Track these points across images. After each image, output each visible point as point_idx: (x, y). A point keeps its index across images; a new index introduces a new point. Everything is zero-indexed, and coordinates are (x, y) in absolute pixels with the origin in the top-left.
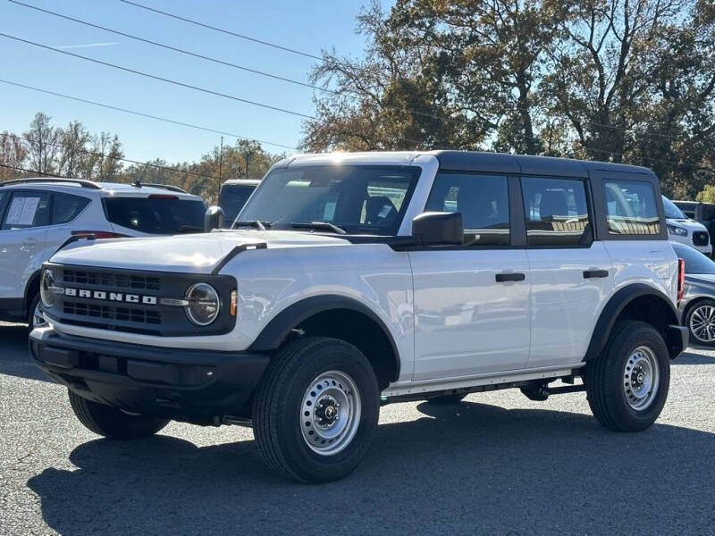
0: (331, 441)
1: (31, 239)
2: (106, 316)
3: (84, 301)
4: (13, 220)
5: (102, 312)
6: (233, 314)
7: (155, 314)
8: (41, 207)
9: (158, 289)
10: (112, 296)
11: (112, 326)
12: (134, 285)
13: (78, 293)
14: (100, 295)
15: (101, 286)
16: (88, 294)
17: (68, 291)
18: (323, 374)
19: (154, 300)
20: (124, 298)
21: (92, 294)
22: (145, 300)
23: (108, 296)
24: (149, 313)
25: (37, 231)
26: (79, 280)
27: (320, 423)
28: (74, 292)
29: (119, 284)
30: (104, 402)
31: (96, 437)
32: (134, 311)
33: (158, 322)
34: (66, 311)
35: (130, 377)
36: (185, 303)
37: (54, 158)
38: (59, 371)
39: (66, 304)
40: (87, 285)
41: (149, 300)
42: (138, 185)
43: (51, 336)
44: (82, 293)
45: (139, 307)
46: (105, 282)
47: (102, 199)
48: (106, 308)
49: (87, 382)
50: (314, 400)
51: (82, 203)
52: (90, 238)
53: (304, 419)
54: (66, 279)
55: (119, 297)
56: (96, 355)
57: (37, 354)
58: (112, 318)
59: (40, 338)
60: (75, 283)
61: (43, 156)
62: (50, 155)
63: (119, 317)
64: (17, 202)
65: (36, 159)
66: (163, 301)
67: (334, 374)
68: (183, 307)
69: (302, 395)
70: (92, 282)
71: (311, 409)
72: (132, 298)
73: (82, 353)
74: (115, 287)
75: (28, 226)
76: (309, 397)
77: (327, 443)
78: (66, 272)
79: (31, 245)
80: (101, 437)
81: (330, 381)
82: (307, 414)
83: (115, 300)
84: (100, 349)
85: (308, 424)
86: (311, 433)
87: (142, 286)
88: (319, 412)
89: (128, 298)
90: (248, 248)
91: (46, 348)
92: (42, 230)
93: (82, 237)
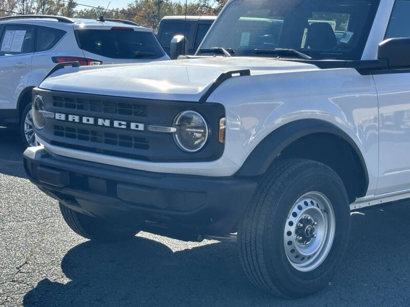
0: (309, 257)
1: (21, 63)
2: (94, 140)
3: (73, 126)
4: (6, 48)
5: (90, 136)
6: (222, 141)
7: (143, 140)
8: (27, 38)
9: (145, 116)
10: (100, 122)
11: (100, 150)
12: (121, 112)
13: (67, 117)
14: (88, 120)
15: (89, 112)
16: (77, 119)
17: (58, 116)
18: (303, 196)
19: (141, 127)
20: (112, 123)
21: (81, 119)
22: (133, 126)
23: (96, 121)
24: (137, 139)
25: (25, 57)
26: (67, 106)
27: (300, 241)
28: (63, 117)
29: (106, 110)
30: (91, 215)
31: (83, 240)
32: (122, 137)
33: (147, 147)
34: (56, 134)
35: (119, 199)
36: (173, 130)
37: (33, 7)
38: (51, 189)
39: (56, 127)
40: (76, 110)
41: (137, 126)
42: (102, 20)
43: (43, 156)
44: (71, 118)
45: (127, 133)
46: (93, 109)
47: (75, 31)
48: (94, 133)
49: (77, 200)
50: (295, 221)
51: (59, 34)
52: (75, 65)
53: (287, 238)
54: (55, 104)
55: (107, 123)
56: (86, 177)
57: (30, 171)
58: (101, 142)
59: (33, 157)
60: (64, 109)
61: (25, 5)
62: (29, 5)
63: (107, 142)
64: (8, 34)
65: (21, 8)
66: (151, 128)
67: (311, 195)
68: (171, 134)
69: (286, 217)
70: (81, 108)
71: (293, 229)
72: (120, 124)
73: (72, 174)
74: (102, 113)
75: (18, 53)
76: (291, 218)
77: (306, 259)
78: (55, 98)
79: (20, 68)
80: (87, 240)
81: (308, 201)
82: (289, 233)
83: (103, 125)
84: (90, 171)
85: (290, 243)
86: (293, 251)
87: (130, 113)
88: (299, 231)
89: (116, 124)
90: (233, 75)
91: (39, 168)
92: (28, 56)
93: (67, 64)
